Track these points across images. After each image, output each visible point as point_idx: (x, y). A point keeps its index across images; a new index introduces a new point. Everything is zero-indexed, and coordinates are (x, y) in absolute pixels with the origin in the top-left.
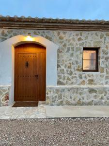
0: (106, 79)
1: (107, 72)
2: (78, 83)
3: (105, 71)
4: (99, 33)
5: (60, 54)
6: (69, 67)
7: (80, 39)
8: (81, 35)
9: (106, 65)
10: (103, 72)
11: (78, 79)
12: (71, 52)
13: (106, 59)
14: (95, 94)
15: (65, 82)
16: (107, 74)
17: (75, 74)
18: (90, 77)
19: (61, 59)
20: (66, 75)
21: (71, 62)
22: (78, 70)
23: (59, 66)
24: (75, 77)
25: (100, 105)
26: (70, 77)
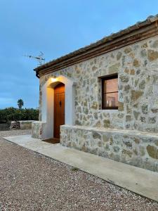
0: (127, 121)
1: (128, 109)
2: (94, 124)
3: (125, 108)
4: (115, 53)
5: (78, 90)
6: (85, 105)
7: (94, 68)
8: (95, 62)
9: (127, 99)
10: (122, 110)
11: (94, 119)
12: (86, 86)
13: (125, 90)
14: (99, 140)
15: (82, 121)
16: (128, 112)
17: (91, 113)
18: (105, 116)
19: (78, 96)
20: (83, 114)
21: (87, 98)
22: (93, 107)
23: (76, 104)
24: (91, 116)
25: (105, 156)
26: (86, 116)
